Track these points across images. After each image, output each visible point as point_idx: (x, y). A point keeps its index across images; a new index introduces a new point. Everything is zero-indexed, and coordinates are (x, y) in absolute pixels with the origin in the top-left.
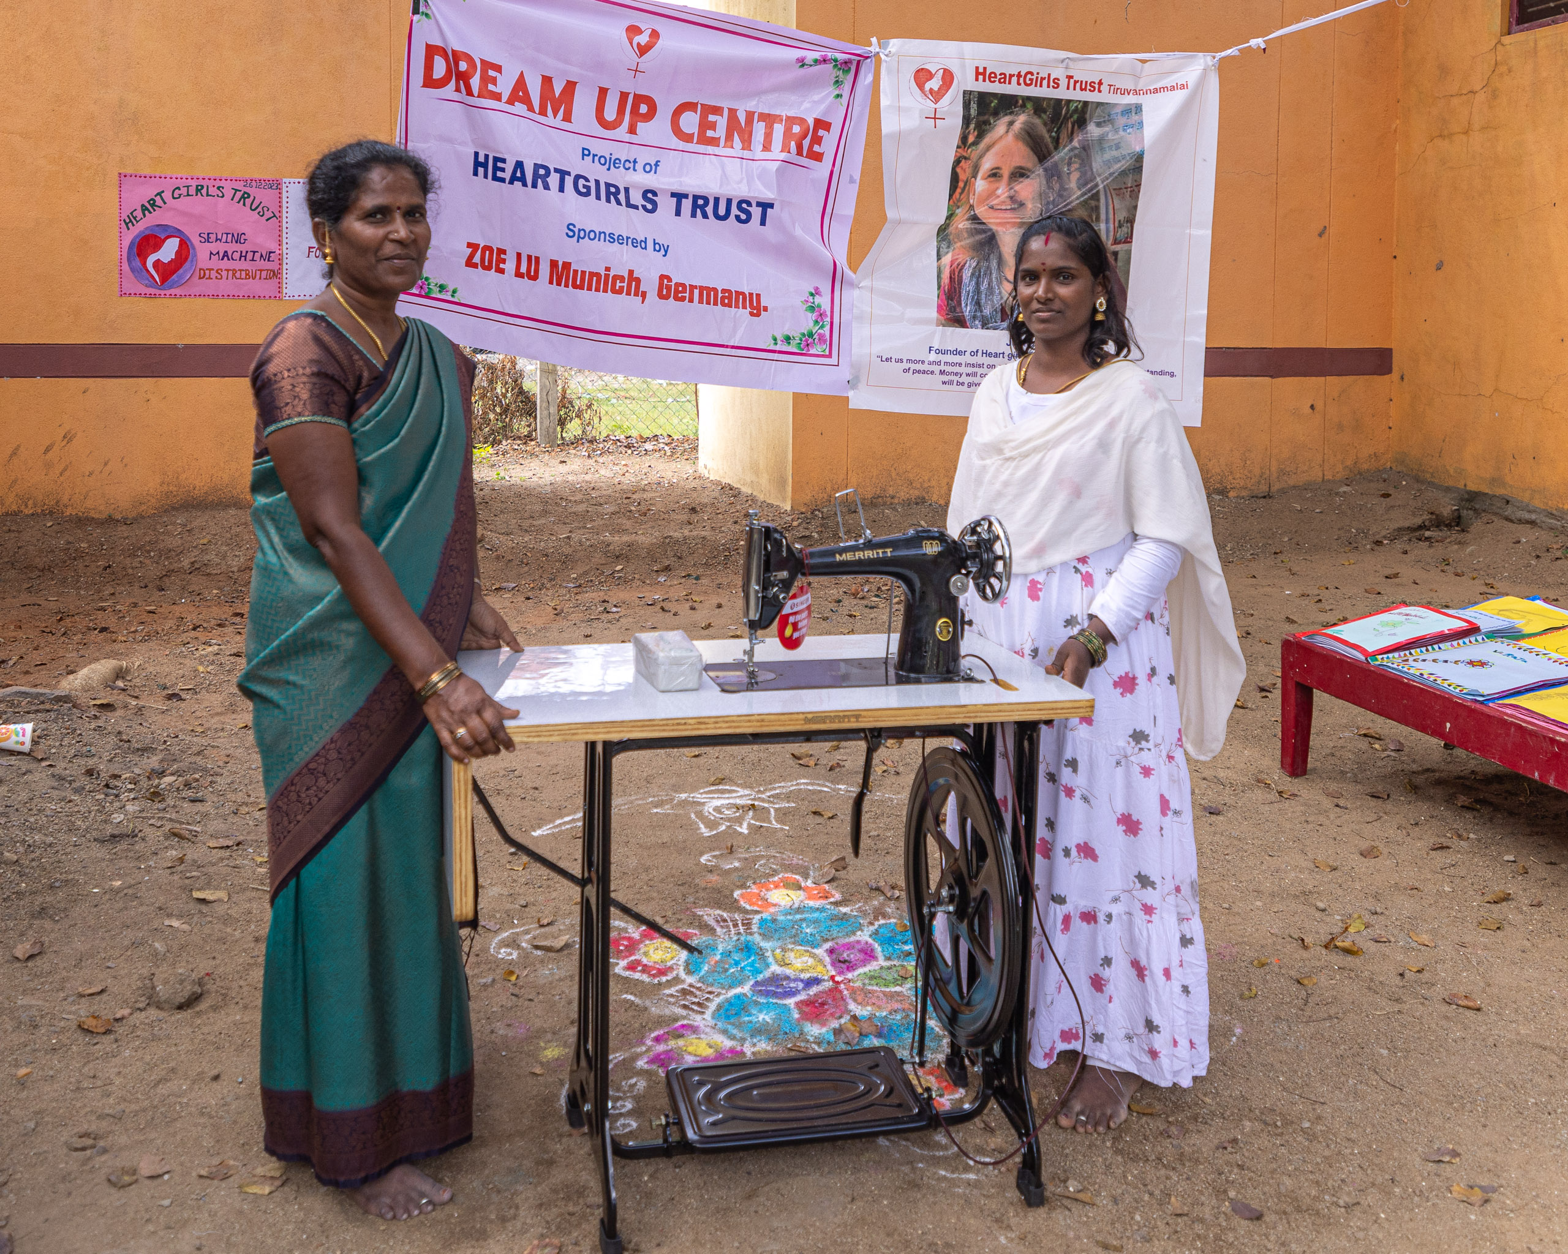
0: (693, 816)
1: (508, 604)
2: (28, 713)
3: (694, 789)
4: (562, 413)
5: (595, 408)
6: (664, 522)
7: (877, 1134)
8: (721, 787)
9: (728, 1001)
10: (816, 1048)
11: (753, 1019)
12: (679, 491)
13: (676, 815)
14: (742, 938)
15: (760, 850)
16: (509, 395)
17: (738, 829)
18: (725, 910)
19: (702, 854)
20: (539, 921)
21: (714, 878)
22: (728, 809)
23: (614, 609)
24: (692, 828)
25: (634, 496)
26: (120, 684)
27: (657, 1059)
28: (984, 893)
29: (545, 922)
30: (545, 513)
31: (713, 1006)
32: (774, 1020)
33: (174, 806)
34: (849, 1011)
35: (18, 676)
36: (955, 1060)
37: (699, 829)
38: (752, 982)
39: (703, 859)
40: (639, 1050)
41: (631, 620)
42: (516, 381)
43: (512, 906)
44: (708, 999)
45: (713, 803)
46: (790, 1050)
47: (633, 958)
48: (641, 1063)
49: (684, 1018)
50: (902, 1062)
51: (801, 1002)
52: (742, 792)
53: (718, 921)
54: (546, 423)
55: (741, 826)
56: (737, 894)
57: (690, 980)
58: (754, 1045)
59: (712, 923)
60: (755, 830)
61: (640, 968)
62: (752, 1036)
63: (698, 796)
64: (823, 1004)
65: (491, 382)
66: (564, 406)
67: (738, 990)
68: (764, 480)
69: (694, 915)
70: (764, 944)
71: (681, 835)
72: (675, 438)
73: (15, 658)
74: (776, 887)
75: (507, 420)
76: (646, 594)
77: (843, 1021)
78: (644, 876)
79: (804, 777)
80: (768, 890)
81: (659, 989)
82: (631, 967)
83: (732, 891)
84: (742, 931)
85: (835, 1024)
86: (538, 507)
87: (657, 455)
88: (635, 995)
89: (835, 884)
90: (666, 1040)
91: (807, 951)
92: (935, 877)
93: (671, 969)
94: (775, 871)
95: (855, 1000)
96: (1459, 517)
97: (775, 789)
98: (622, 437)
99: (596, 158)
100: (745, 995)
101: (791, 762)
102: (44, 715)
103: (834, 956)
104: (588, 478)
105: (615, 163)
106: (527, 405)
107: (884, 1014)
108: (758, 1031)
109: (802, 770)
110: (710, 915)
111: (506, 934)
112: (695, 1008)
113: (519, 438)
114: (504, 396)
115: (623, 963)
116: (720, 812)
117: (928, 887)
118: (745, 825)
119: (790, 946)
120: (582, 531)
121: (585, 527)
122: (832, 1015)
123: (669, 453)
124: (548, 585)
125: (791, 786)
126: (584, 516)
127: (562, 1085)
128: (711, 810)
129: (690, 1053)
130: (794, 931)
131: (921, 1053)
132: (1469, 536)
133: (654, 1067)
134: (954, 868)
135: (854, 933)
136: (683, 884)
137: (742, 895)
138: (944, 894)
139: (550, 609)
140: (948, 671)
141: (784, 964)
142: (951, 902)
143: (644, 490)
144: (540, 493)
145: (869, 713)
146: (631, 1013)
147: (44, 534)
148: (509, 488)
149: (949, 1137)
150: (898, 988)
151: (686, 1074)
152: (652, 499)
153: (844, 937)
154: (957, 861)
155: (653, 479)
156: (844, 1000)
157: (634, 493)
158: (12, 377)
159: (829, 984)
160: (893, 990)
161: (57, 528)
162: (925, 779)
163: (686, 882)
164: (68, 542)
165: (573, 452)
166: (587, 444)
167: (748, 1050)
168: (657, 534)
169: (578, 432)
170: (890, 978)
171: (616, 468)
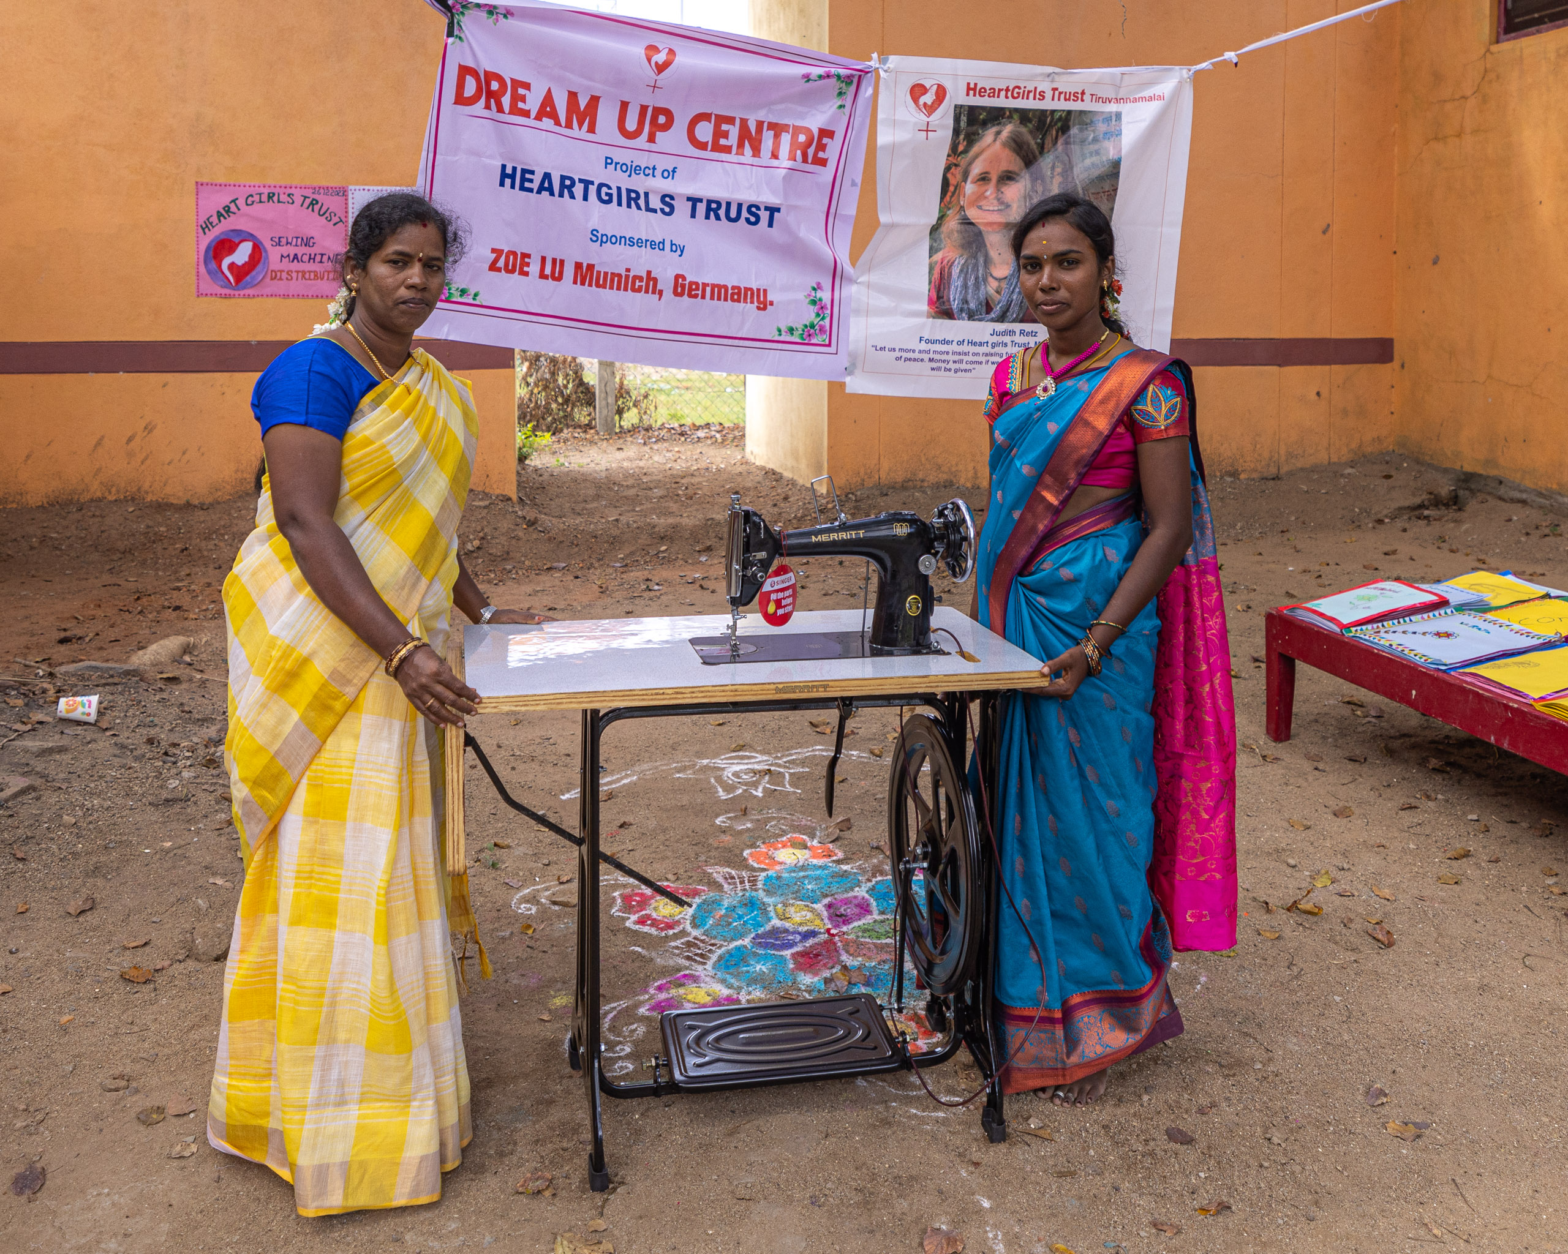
0: (713, 780)
1: (557, 582)
2: (97, 686)
3: (716, 755)
4: (620, 403)
5: (650, 398)
6: (708, 505)
7: (855, 1075)
8: (741, 753)
9: (728, 952)
10: (807, 996)
11: (751, 969)
12: (725, 476)
13: (697, 780)
14: (747, 894)
15: (773, 812)
16: (570, 386)
17: (754, 792)
18: (733, 868)
19: (717, 816)
20: (559, 878)
21: (726, 838)
22: (746, 774)
23: (656, 587)
24: (712, 791)
25: (683, 481)
26: (187, 658)
27: (659, 1007)
28: (953, 851)
29: (565, 879)
30: (598, 497)
31: (714, 957)
32: (769, 970)
34: (840, 962)
35: (92, 652)
36: (935, 1007)
37: (717, 792)
38: (752, 935)
39: (718, 821)
40: (642, 998)
41: (671, 597)
42: (576, 373)
43: (532, 865)
44: (710, 951)
45: (733, 768)
46: (783, 997)
47: (644, 913)
48: (643, 1011)
49: (687, 968)
50: (881, 1008)
51: (797, 953)
52: (760, 758)
53: (726, 878)
54: (605, 412)
55: (756, 790)
56: (746, 853)
57: (695, 933)
58: (750, 993)
59: (721, 880)
60: (769, 793)
61: (647, 922)
62: (748, 985)
63: (719, 762)
64: (817, 955)
65: (553, 374)
66: (622, 396)
67: (739, 943)
68: (803, 465)
69: (705, 872)
70: (767, 900)
71: (699, 798)
72: (726, 425)
74: (784, 846)
75: (569, 409)
76: (688, 573)
77: (834, 971)
78: (661, 837)
79: (820, 744)
80: (775, 849)
81: (665, 942)
82: (641, 921)
83: (743, 850)
84: (748, 887)
85: (827, 974)
86: (591, 492)
87: (709, 442)
88: (643, 947)
89: (839, 843)
90: (668, 989)
91: (807, 906)
92: (913, 836)
93: (678, 923)
94: (784, 831)
95: (847, 952)
96: (1456, 497)
97: (791, 755)
98: (676, 425)
99: (619, 166)
100: (745, 947)
101: (809, 730)
102: (111, 688)
103: (832, 911)
104: (641, 464)
105: (637, 170)
106: (587, 395)
107: (873, 964)
108: (755, 980)
109: (819, 737)
110: (718, 872)
111: (528, 891)
112: (698, 959)
113: (580, 427)
114: (566, 387)
115: (634, 918)
116: (739, 777)
117: (909, 846)
118: (760, 789)
119: (791, 902)
120: (630, 514)
121: (634, 510)
122: (825, 965)
123: (720, 440)
124: (597, 565)
125: (806, 752)
126: (634, 500)
127: (567, 1030)
128: (730, 775)
129: (689, 1001)
130: (796, 887)
131: (899, 999)
132: (1464, 515)
133: (655, 1014)
134: (928, 827)
135: (852, 889)
136: (696, 845)
137: (751, 854)
138: (919, 851)
139: (596, 587)
140: (918, 644)
141: (784, 918)
142: (925, 859)
143: (692, 475)
144: (595, 478)
145: (837, 683)
146: (637, 964)
147: (126, 519)
148: (568, 474)
149: (920, 1078)
150: (889, 941)
151: (678, 1020)
152: (700, 483)
153: (843, 893)
154: (930, 820)
155: (702, 465)
156: (837, 951)
157: (683, 477)
158: (96, 372)
159: (825, 937)
160: (884, 941)
161: (137, 513)
162: (903, 745)
163: (700, 842)
164: (148, 527)
165: (630, 439)
166: (643, 432)
167: (743, 998)
168: (700, 516)
169: (636, 421)
170: (882, 930)
171: (669, 455)
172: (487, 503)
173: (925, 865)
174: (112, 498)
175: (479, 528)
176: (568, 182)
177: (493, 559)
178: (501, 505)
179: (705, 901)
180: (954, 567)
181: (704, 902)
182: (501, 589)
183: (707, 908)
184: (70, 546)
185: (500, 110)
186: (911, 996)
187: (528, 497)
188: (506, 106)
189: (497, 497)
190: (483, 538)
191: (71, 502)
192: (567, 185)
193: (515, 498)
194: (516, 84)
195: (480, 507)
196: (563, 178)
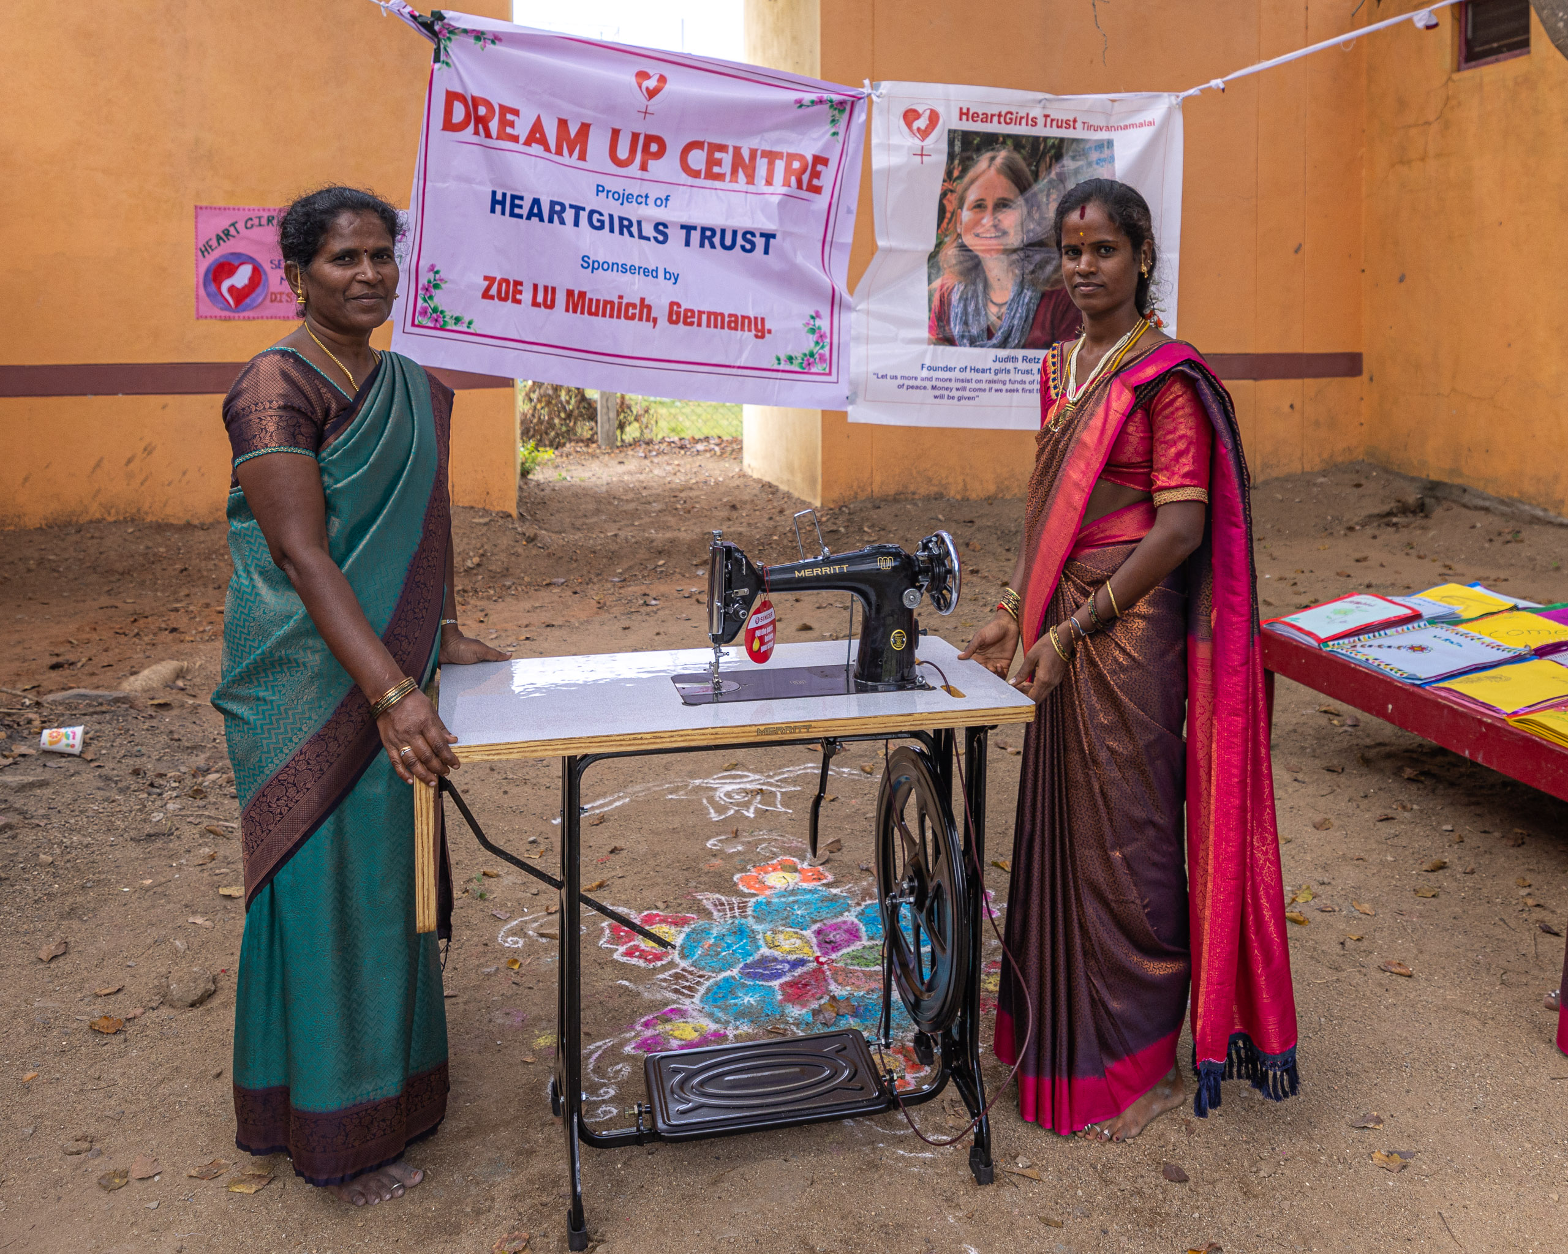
0: (704, 801)
1: (556, 598)
3: (709, 775)
4: (621, 417)
5: (652, 412)
6: (706, 519)
8: (733, 773)
9: (716, 984)
10: (795, 1029)
11: (739, 1001)
12: (723, 489)
13: (689, 800)
14: (737, 922)
15: (764, 834)
16: (573, 402)
17: (746, 813)
18: (723, 894)
19: (708, 838)
20: (547, 908)
21: (717, 862)
22: (738, 794)
23: (653, 602)
24: (703, 813)
25: (682, 495)
26: (180, 683)
27: (644, 1044)
28: (939, 886)
29: (553, 909)
30: (598, 511)
31: (702, 989)
32: (758, 1002)
33: (215, 803)
34: (828, 992)
35: (84, 677)
36: (922, 1040)
37: (709, 813)
38: (741, 966)
39: (709, 845)
40: (628, 1035)
43: (521, 895)
44: (698, 983)
45: (725, 787)
47: (632, 944)
48: (628, 1049)
49: (675, 1002)
50: (869, 1044)
51: (786, 983)
52: (752, 777)
53: (715, 905)
54: (607, 426)
55: (748, 810)
56: (736, 878)
57: (684, 964)
58: (737, 1028)
59: (710, 907)
60: (760, 813)
61: (637, 954)
62: (735, 1019)
63: (712, 782)
64: (806, 985)
66: (623, 411)
67: (728, 973)
68: (798, 478)
69: (697, 900)
70: (758, 927)
71: (691, 820)
72: (725, 438)
73: (84, 660)
74: (774, 870)
75: (572, 424)
76: (685, 587)
77: (823, 1001)
78: (652, 863)
79: (812, 761)
80: (766, 873)
81: (653, 974)
82: (630, 953)
83: (733, 875)
84: (737, 914)
85: (815, 1005)
86: (592, 506)
87: (708, 455)
88: (631, 981)
89: (828, 867)
90: (655, 1025)
91: (796, 933)
92: (900, 871)
93: (666, 954)
94: (774, 854)
95: (836, 981)
96: (1423, 504)
97: (784, 773)
98: (676, 439)
99: (610, 194)
100: (733, 978)
102: (99, 717)
103: (821, 937)
104: (642, 477)
105: (628, 198)
106: (589, 410)
107: (862, 993)
108: (743, 1013)
109: (811, 755)
110: (708, 899)
111: (515, 923)
112: (686, 991)
113: (582, 441)
114: (568, 402)
115: (622, 949)
116: (730, 797)
117: (896, 878)
118: (752, 809)
119: (781, 928)
120: (629, 529)
121: (633, 525)
122: (813, 995)
123: (718, 453)
124: (595, 580)
125: (799, 770)
126: (634, 515)
127: (550, 1073)
128: (723, 796)
129: (675, 1037)
130: (786, 913)
131: (887, 1035)
132: (1431, 522)
133: (640, 1052)
134: (915, 861)
135: (841, 914)
136: (687, 869)
137: (741, 879)
138: (905, 886)
139: (594, 603)
140: (903, 679)
141: (773, 946)
142: (911, 893)
143: (691, 489)
144: (596, 493)
145: (819, 724)
146: (624, 999)
147: (125, 540)
148: (568, 488)
149: (906, 1115)
150: (879, 968)
151: (663, 1063)
152: (698, 497)
153: (832, 918)
154: (916, 855)
155: (701, 478)
156: (825, 980)
157: (682, 491)
158: (96, 394)
159: (814, 965)
160: (873, 969)
161: (138, 534)
162: (889, 779)
163: (690, 867)
164: (148, 548)
165: (630, 453)
166: (644, 446)
167: (731, 1033)
168: (698, 530)
169: (637, 434)
170: (871, 957)
171: (669, 468)
172: (486, 520)
173: (912, 899)
174: (111, 519)
175: (479, 545)
176: (558, 208)
177: (493, 576)
178: (501, 522)
179: (694, 929)
180: (939, 600)
181: (693, 931)
182: (500, 605)
183: (695, 937)
184: (68, 568)
185: (488, 135)
186: (899, 1027)
187: (528, 511)
188: (494, 133)
189: (497, 514)
190: (483, 555)
191: (69, 524)
192: (557, 211)
193: (515, 514)
194: (504, 110)
195: (480, 524)
196: (553, 204)
